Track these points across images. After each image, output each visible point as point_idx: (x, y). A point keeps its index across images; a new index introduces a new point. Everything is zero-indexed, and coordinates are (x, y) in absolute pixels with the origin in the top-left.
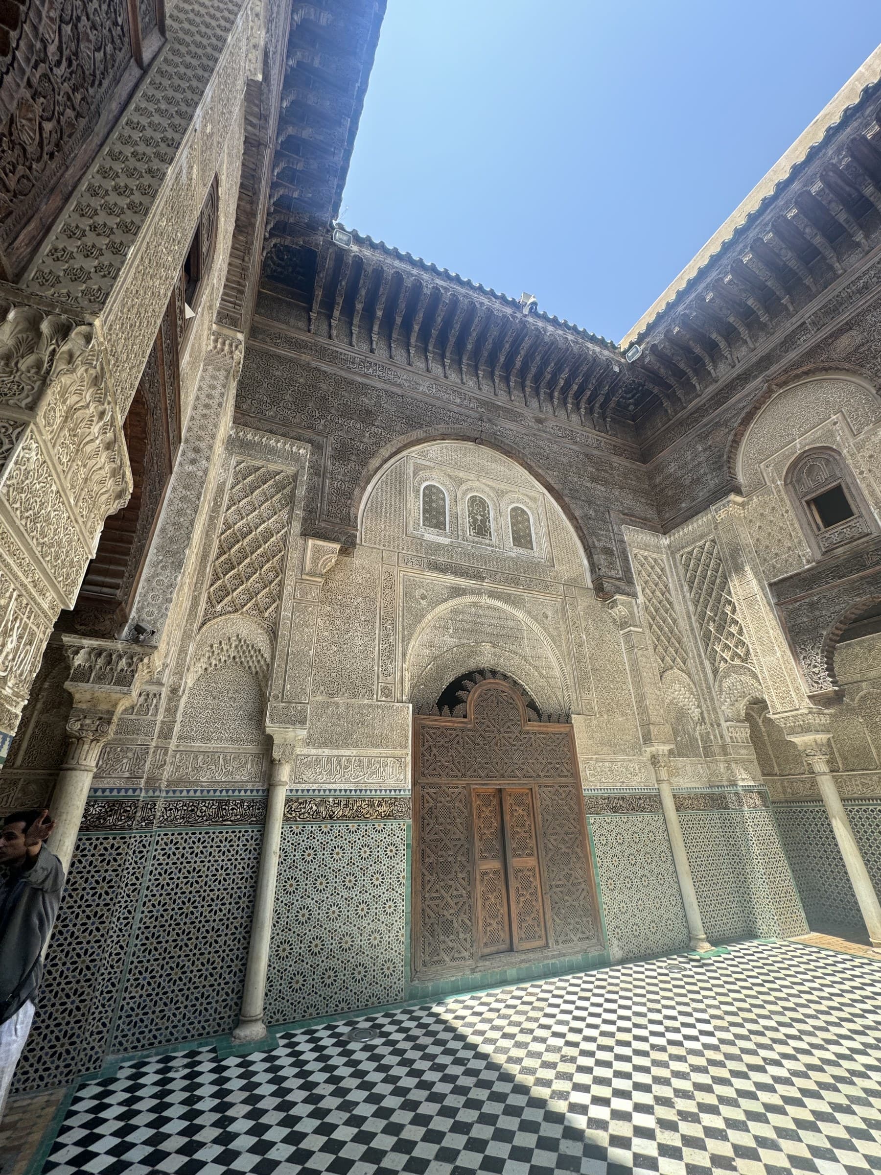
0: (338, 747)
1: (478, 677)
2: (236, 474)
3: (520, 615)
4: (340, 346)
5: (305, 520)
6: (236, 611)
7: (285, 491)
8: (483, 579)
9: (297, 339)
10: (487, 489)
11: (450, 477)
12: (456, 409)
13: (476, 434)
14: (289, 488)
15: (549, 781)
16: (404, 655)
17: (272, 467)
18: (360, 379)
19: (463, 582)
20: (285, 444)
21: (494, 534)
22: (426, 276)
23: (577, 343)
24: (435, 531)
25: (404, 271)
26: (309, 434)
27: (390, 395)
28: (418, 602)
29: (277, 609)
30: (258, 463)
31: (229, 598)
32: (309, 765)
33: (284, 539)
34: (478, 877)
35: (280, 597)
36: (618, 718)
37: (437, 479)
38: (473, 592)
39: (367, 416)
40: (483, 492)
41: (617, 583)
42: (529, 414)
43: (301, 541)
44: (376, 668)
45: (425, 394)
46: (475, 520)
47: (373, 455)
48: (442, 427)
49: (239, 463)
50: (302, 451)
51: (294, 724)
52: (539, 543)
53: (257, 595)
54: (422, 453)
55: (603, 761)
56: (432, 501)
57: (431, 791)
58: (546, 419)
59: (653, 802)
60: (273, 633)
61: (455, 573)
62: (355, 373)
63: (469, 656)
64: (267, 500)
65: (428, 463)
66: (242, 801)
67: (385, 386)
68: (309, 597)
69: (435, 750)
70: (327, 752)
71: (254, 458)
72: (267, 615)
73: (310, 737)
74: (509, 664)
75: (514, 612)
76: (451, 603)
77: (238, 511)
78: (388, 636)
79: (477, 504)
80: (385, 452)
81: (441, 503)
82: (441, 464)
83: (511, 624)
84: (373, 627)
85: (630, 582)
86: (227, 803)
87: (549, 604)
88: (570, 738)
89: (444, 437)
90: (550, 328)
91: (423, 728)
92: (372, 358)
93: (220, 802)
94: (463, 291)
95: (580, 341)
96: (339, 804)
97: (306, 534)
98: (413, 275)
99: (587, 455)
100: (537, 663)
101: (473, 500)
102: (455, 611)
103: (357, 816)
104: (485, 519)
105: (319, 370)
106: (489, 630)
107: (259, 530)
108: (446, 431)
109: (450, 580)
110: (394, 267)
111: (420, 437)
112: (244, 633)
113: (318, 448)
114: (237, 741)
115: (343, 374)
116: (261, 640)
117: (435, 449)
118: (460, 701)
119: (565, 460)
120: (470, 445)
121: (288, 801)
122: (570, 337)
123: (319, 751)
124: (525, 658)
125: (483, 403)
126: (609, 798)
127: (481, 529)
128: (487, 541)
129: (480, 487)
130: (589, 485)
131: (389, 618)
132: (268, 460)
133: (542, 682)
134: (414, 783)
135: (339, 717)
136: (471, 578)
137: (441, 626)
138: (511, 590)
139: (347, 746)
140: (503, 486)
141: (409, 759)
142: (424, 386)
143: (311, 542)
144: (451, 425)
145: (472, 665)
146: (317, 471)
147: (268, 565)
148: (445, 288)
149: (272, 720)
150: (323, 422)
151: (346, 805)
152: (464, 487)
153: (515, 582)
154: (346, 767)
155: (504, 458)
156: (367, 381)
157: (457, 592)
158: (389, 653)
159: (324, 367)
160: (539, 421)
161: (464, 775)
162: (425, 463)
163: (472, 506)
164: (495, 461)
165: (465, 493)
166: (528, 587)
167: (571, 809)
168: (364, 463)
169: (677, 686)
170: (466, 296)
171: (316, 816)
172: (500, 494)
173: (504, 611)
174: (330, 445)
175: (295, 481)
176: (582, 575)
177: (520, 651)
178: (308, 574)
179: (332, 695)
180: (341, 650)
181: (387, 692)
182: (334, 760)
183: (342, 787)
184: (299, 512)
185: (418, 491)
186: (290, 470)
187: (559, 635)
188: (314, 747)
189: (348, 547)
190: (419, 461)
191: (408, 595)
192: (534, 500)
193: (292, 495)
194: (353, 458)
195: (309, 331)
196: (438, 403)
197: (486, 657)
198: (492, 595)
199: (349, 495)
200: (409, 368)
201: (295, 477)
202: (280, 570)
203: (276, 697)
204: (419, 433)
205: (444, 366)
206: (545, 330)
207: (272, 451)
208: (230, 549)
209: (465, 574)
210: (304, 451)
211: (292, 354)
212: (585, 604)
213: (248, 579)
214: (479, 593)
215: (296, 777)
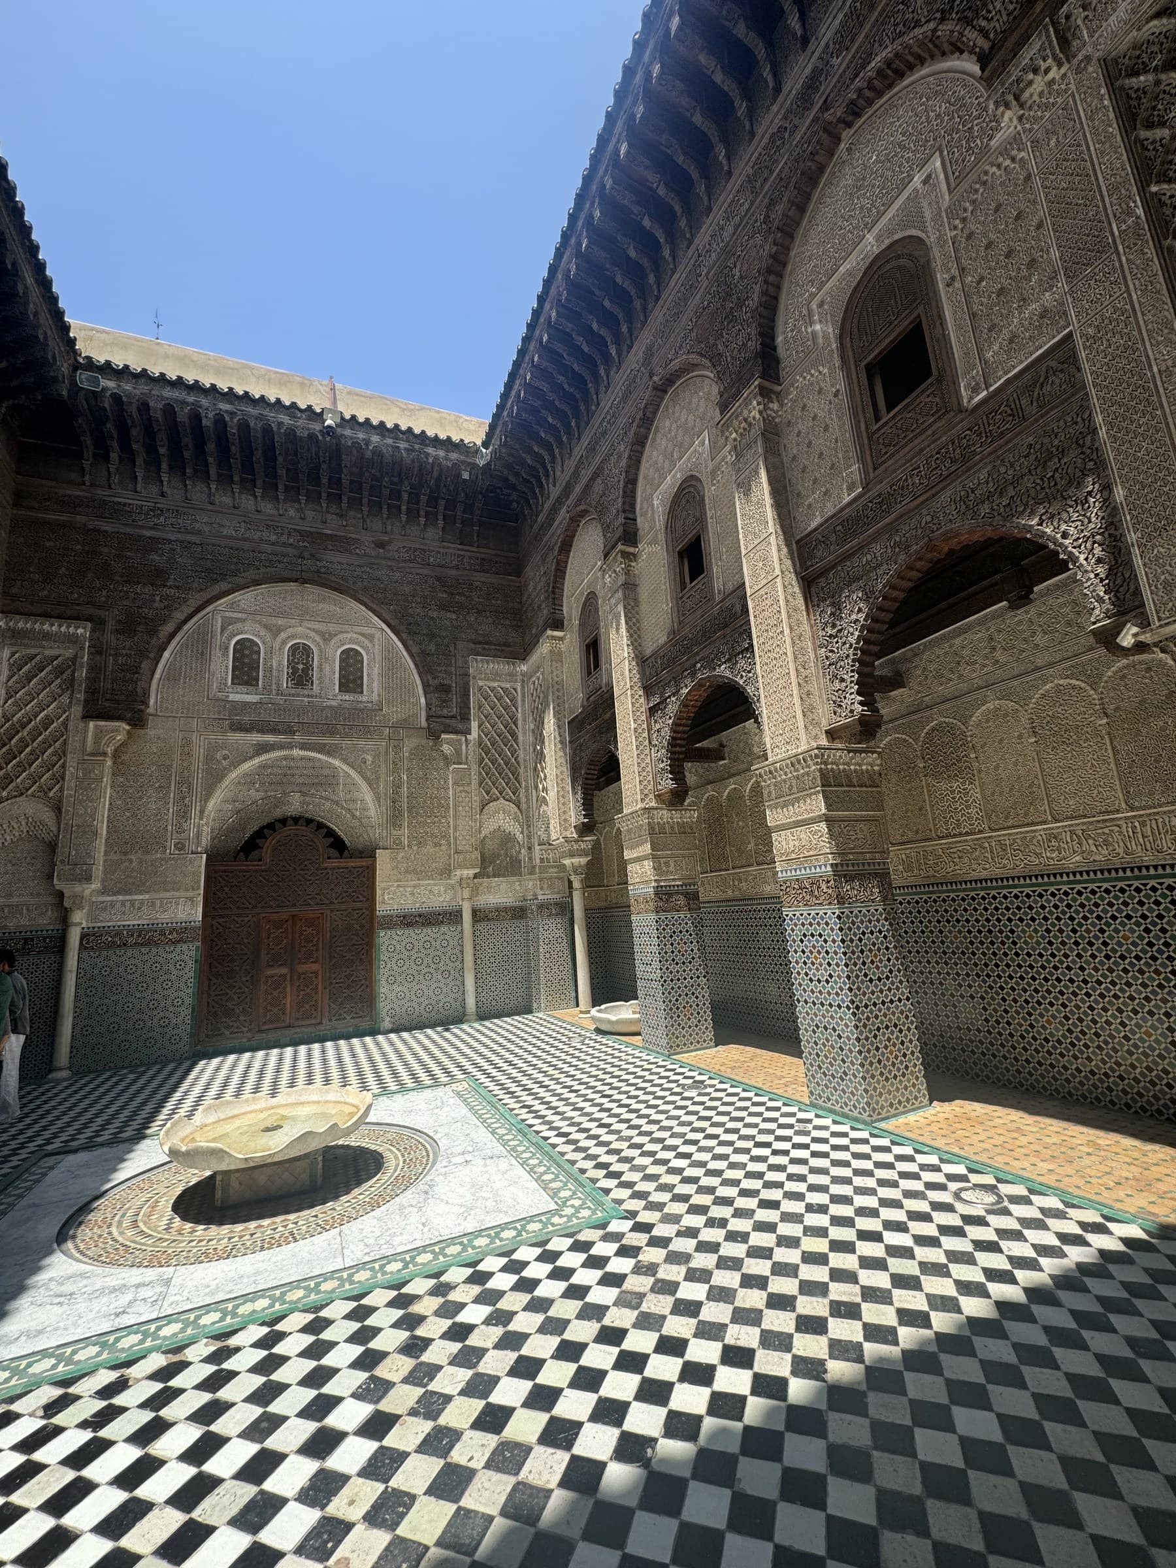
0: (130, 894)
1: (278, 825)
2: (11, 666)
3: (336, 762)
4: (125, 497)
5: (87, 702)
6: (22, 794)
7: (64, 676)
8: (294, 733)
9: (70, 496)
10: (312, 634)
11: (266, 627)
12: (269, 549)
13: (295, 575)
14: (69, 672)
15: (343, 907)
16: (202, 812)
17: (48, 653)
18: (148, 533)
19: (270, 738)
20: (60, 626)
21: (316, 682)
22: (205, 402)
23: (413, 450)
24: (244, 689)
25: (176, 401)
26: (88, 610)
27: (187, 545)
28: (220, 762)
29: (61, 789)
30: (33, 651)
31: (14, 784)
32: (105, 909)
33: (65, 724)
34: (263, 980)
35: (63, 779)
36: (430, 848)
37: (249, 631)
38: (282, 747)
39: (158, 577)
40: (308, 637)
41: (448, 721)
42: (366, 538)
43: (81, 725)
44: (170, 828)
45: (231, 537)
46: (295, 670)
47: (164, 621)
48: (251, 574)
49: (13, 654)
50: (80, 631)
51: (80, 881)
52: (370, 685)
53: (40, 778)
54: (232, 606)
55: (404, 886)
56: (243, 656)
57: (221, 920)
58: (389, 542)
59: (452, 917)
60: (58, 809)
61: (262, 731)
62: (141, 527)
63: (276, 807)
64: (45, 688)
65: (240, 615)
66: (45, 938)
67: (180, 536)
68: (92, 776)
69: (227, 889)
70: (121, 898)
71: (26, 646)
72: (51, 794)
73: (104, 887)
74: (321, 810)
75: (330, 760)
76: (257, 761)
77: (16, 704)
78: (185, 798)
79: (301, 654)
80: (179, 616)
81: (255, 657)
82: (255, 613)
83: (326, 772)
84: (168, 793)
85: (465, 718)
86: (32, 939)
87: (369, 749)
88: (371, 871)
89: (258, 583)
90: (375, 439)
91: (216, 872)
92: (163, 503)
93: (26, 940)
94: (254, 412)
95: (417, 447)
96: (132, 935)
97: (87, 716)
98: (187, 404)
99: (438, 579)
100: (351, 806)
101: (295, 648)
102: (263, 766)
103: (150, 942)
104: (308, 667)
105: (98, 531)
106: (301, 780)
107: (39, 718)
108: (257, 577)
109: (256, 738)
110: (163, 398)
111: (224, 589)
112: (30, 812)
113: (98, 624)
114: (39, 895)
115: (128, 530)
116: (48, 816)
117: (246, 598)
118: (258, 847)
119: (407, 589)
120: (292, 586)
121: (83, 937)
122: (403, 445)
123: (114, 898)
124: (337, 803)
125: (304, 535)
126: (404, 917)
127: (301, 676)
128: (306, 692)
129: (302, 632)
130: (435, 614)
131: (185, 782)
132: (43, 647)
133: (355, 823)
134: (204, 915)
135: (133, 870)
136: (280, 733)
137: (248, 781)
138: (327, 740)
139: (140, 893)
140: (332, 628)
141: (201, 898)
142: (230, 528)
143: (91, 724)
144: (262, 570)
145: (278, 813)
146: (98, 650)
147: (49, 751)
148: (232, 414)
149: (59, 879)
150: (104, 592)
151: (139, 936)
152: (283, 635)
153: (331, 731)
154: (139, 908)
155: (334, 595)
156: (158, 534)
157: (263, 748)
158: (184, 814)
159: (105, 526)
160: (381, 545)
161: (254, 907)
162: (235, 615)
163: (293, 655)
164: (323, 600)
165: (284, 643)
166: (346, 736)
167: (362, 926)
168: (153, 632)
169: (501, 816)
170: (260, 417)
171: (112, 945)
172: (327, 637)
173: (319, 760)
174: (112, 618)
175: (74, 664)
176: (416, 716)
177: (333, 797)
178: (92, 754)
179: (125, 853)
180: (134, 815)
181: (180, 846)
182: (128, 904)
183: (135, 922)
184: (81, 696)
185: (227, 648)
186: (69, 653)
187: (378, 778)
188: (108, 895)
189: (138, 721)
190: (227, 614)
191: (209, 758)
192: (370, 638)
193: (72, 679)
194: (141, 628)
195: (84, 484)
196: (246, 545)
197: (295, 805)
198: (303, 747)
199: (136, 670)
200: (210, 507)
201: (74, 660)
202: (62, 754)
203: (62, 862)
204: (224, 586)
205: (256, 497)
206: (368, 442)
207: (47, 636)
208: (10, 740)
209: (274, 731)
210: (83, 631)
211: (64, 518)
212: (413, 745)
213: (31, 765)
214: (290, 746)
215: (91, 917)
